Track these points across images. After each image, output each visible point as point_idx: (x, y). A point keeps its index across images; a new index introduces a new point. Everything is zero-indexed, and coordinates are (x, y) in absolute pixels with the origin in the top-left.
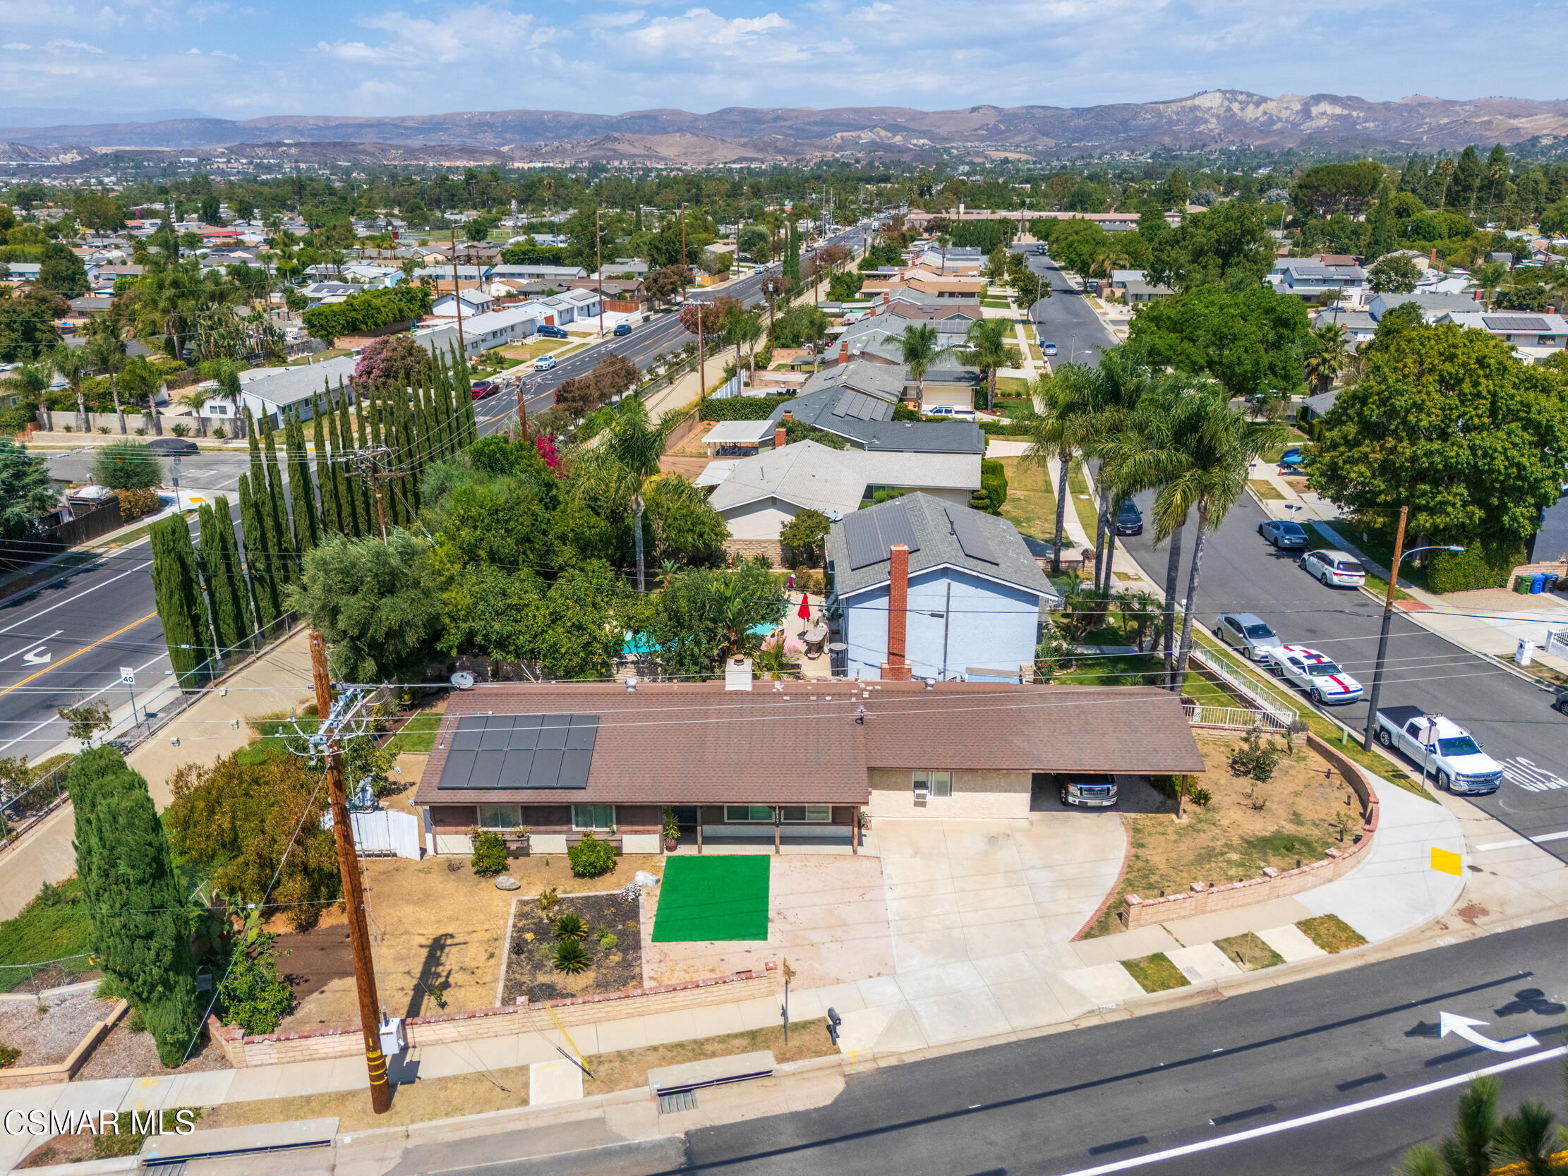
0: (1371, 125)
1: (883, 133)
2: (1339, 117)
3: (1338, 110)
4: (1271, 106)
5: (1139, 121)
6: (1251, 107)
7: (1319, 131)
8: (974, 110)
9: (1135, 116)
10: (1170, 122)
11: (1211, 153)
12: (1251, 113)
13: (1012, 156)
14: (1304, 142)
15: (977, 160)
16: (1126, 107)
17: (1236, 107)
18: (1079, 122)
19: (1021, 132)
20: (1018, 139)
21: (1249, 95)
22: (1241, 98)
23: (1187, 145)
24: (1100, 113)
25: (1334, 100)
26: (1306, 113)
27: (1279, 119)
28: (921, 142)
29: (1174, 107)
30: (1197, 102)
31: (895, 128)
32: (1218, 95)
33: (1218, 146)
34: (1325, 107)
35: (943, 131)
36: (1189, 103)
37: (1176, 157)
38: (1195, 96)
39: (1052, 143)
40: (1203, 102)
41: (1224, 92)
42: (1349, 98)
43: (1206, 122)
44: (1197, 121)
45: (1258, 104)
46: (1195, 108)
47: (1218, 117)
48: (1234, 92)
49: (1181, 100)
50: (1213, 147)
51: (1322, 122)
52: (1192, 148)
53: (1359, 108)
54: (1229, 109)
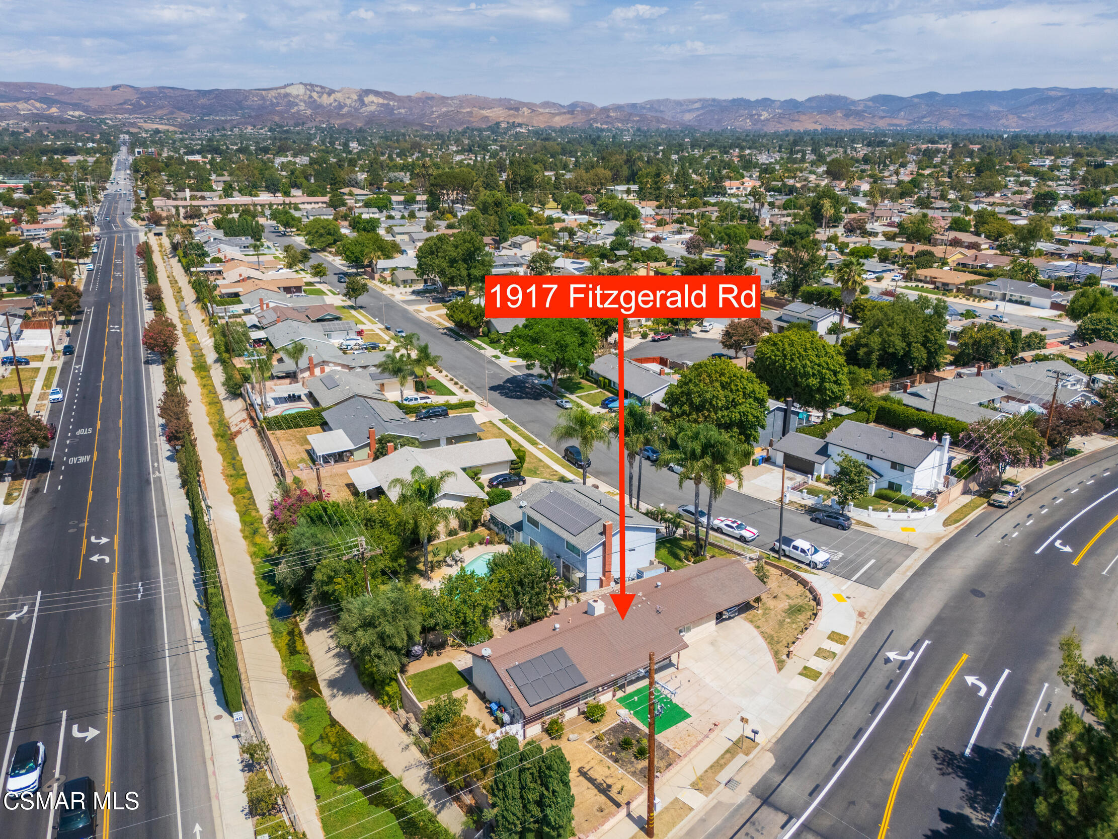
0: (403, 111)
1: (38, 105)
2: (382, 105)
3: (381, 101)
4: (338, 96)
5: (249, 103)
6: (325, 96)
7: (372, 113)
8: (114, 88)
9: (246, 98)
10: (272, 104)
11: (309, 129)
12: (326, 100)
13: (161, 127)
14: (367, 123)
15: (133, 130)
16: (237, 92)
17: (315, 95)
18: (203, 101)
19: (161, 108)
20: (159, 112)
21: (322, 87)
22: (318, 89)
23: (291, 122)
24: (219, 95)
25: (377, 93)
26: (361, 100)
27: (345, 105)
28: (77, 113)
29: (273, 93)
30: (288, 90)
31: (49, 101)
32: (302, 86)
33: (314, 124)
34: (371, 98)
35: (93, 104)
36: (282, 91)
37: (287, 132)
38: (285, 87)
39: (188, 116)
40: (293, 91)
41: (305, 85)
42: (386, 93)
43: (297, 105)
44: (291, 104)
45: (329, 94)
46: (287, 95)
47: (305, 102)
48: (312, 85)
49: (276, 89)
50: (309, 125)
51: (373, 108)
52: (296, 125)
53: (393, 100)
54: (311, 97)
